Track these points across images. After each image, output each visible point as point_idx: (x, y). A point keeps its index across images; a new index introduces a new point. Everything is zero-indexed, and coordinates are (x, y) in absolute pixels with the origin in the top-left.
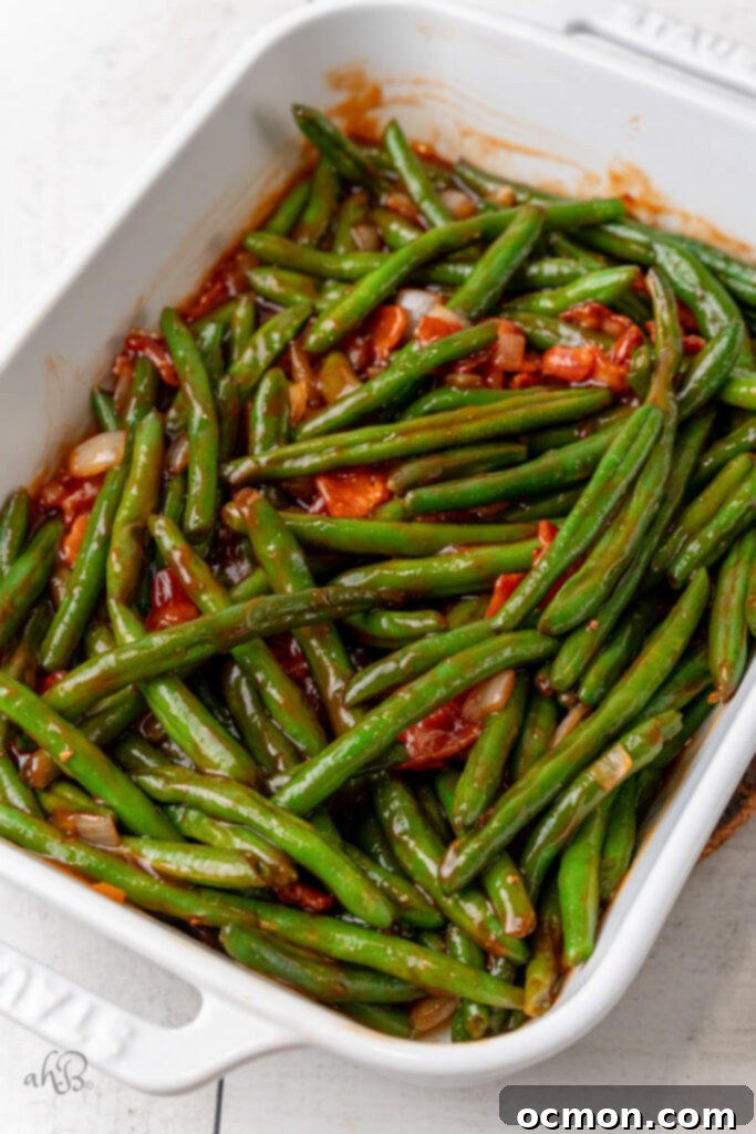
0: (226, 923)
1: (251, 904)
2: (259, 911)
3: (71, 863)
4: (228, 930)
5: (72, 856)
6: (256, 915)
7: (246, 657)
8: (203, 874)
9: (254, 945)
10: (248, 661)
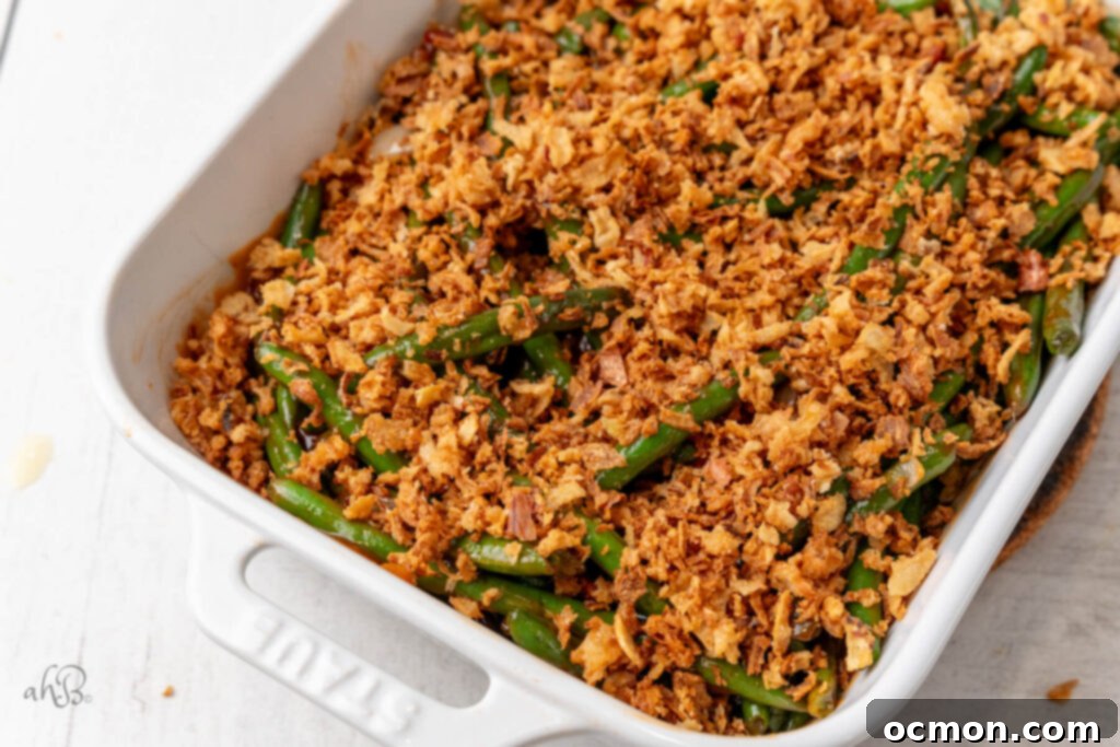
0: (512, 609)
1: (535, 594)
2: (545, 601)
3: (360, 543)
4: (514, 615)
5: (359, 536)
6: (541, 604)
7: (538, 351)
8: (492, 560)
9: (539, 633)
10: (541, 356)
